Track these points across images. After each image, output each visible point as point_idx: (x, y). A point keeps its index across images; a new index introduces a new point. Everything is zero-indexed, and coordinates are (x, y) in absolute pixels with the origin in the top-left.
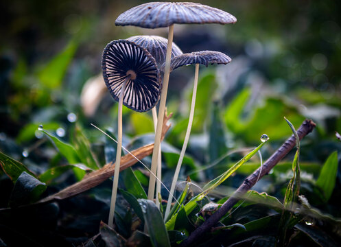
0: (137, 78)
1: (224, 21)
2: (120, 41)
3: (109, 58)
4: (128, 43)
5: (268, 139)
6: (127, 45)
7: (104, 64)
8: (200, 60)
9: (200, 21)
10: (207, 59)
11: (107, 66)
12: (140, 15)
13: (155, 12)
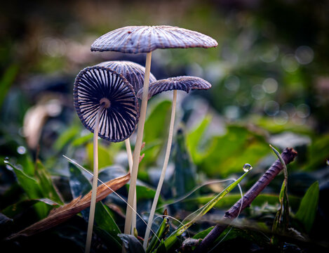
0: (111, 106)
1: (207, 45)
2: (95, 68)
3: (81, 86)
4: (103, 69)
5: (251, 168)
6: (102, 72)
7: (77, 92)
8: (181, 86)
9: (184, 45)
10: (187, 85)
11: (79, 94)
12: (120, 40)
13: (136, 36)
